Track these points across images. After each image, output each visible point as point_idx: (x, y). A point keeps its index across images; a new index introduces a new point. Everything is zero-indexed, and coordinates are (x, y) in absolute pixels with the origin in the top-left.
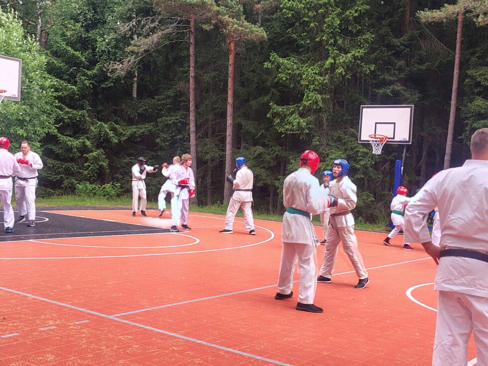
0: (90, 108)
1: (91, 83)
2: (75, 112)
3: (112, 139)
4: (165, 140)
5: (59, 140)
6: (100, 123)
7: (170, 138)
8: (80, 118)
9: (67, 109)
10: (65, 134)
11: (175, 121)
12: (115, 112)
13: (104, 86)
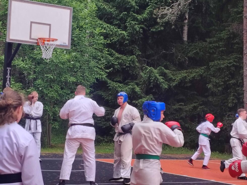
0: (140, 53)
1: (141, 28)
2: (124, 57)
3: (162, 85)
4: (217, 85)
5: (109, 86)
6: (149, 68)
7: (222, 83)
8: (129, 64)
9: (117, 55)
10: (115, 80)
11: (229, 65)
12: (165, 57)
13: (154, 30)
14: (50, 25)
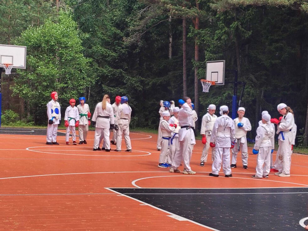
0: (127, 67)
1: (126, 51)
8: (118, 75)
9: (110, 69)
14: (12, 56)
